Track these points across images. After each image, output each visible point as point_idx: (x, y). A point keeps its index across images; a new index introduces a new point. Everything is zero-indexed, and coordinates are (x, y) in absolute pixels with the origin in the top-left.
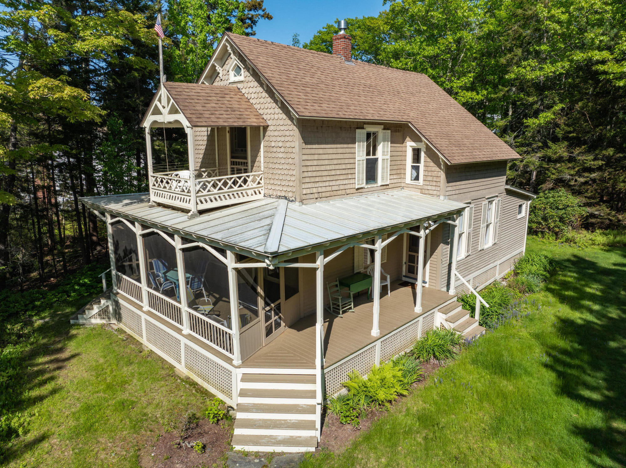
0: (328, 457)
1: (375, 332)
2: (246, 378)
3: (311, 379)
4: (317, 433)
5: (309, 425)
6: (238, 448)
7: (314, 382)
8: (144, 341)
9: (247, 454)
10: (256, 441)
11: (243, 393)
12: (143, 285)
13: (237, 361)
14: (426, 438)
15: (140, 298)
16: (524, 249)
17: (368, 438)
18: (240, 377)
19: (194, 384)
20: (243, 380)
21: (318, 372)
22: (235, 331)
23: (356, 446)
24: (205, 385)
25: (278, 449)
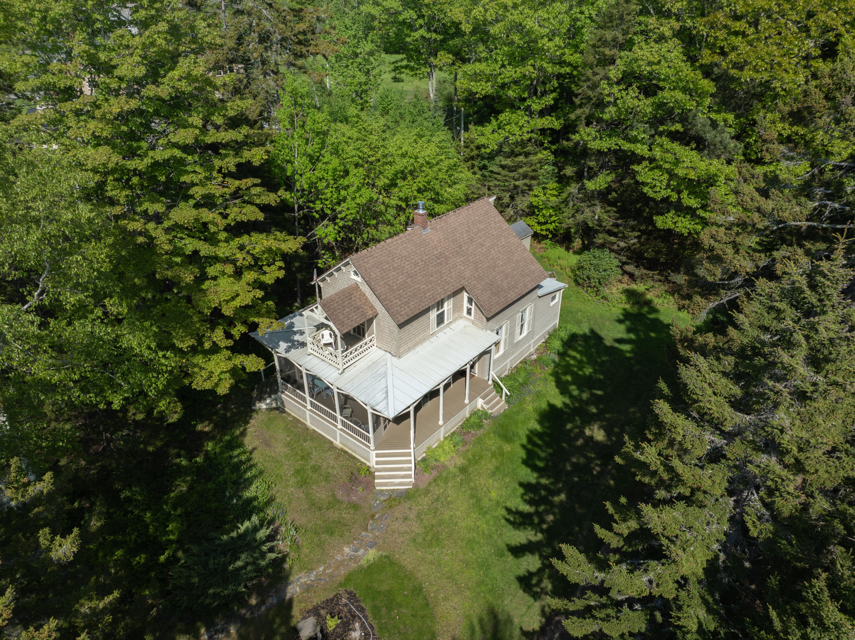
0: (418, 490)
1: (441, 422)
2: (377, 456)
3: (409, 454)
4: (413, 480)
5: (409, 476)
6: (378, 488)
7: (410, 456)
8: (308, 423)
9: (382, 490)
10: (385, 484)
11: (377, 463)
12: (307, 396)
13: (372, 448)
14: (461, 479)
15: (306, 403)
16: (558, 321)
17: (435, 480)
18: (374, 455)
19: (346, 452)
20: (376, 457)
21: (412, 451)
22: (371, 435)
23: (430, 484)
24: (354, 454)
25: (396, 488)
